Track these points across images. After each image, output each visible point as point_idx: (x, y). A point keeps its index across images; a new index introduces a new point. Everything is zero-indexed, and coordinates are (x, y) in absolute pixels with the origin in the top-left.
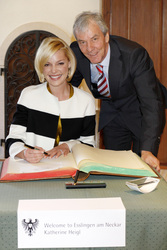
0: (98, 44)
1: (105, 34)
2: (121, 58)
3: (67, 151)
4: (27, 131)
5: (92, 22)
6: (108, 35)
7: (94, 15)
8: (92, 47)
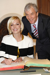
0: (33, 16)
1: (37, 13)
2: (43, 21)
3: (22, 60)
4: (6, 53)
5: (32, 7)
6: (38, 13)
7: (33, 5)
8: (31, 17)
